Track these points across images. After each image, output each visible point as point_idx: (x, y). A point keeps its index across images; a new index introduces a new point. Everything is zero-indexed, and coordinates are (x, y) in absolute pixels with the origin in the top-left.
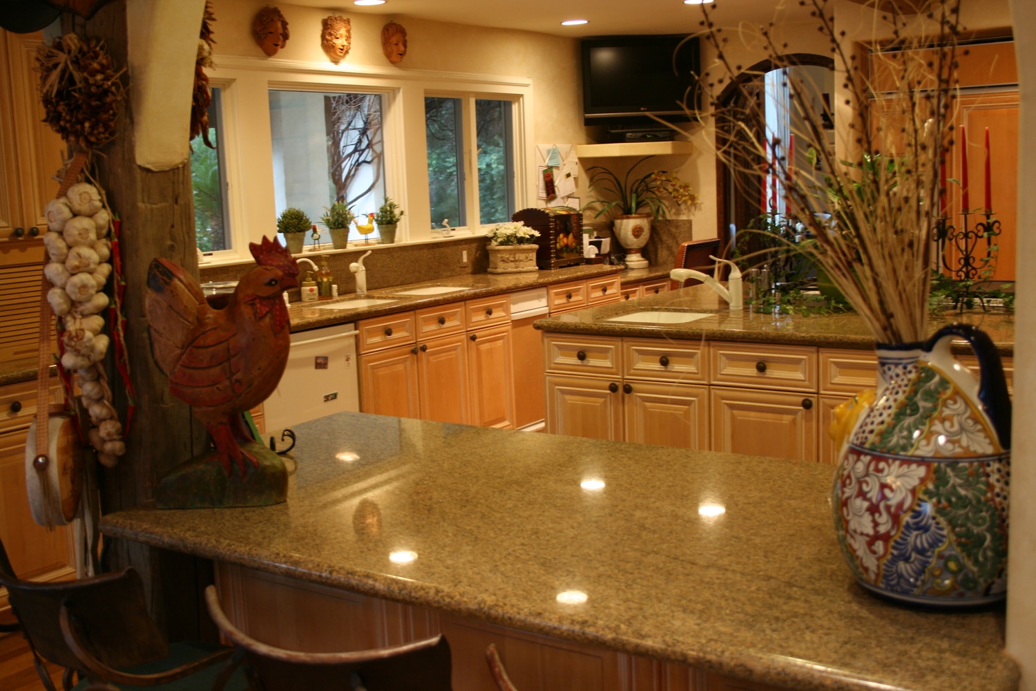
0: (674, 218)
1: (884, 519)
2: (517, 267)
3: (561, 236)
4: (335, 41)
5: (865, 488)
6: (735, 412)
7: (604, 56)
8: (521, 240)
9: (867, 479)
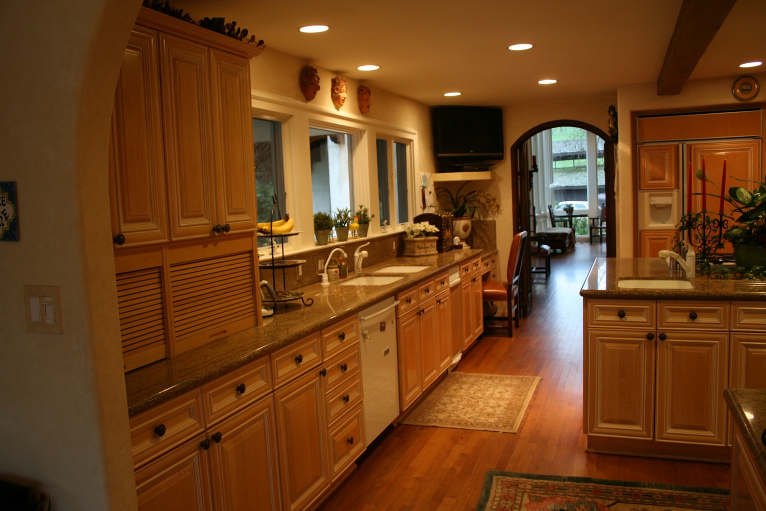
0: (485, 219)
2: (426, 252)
3: (446, 230)
4: (340, 94)
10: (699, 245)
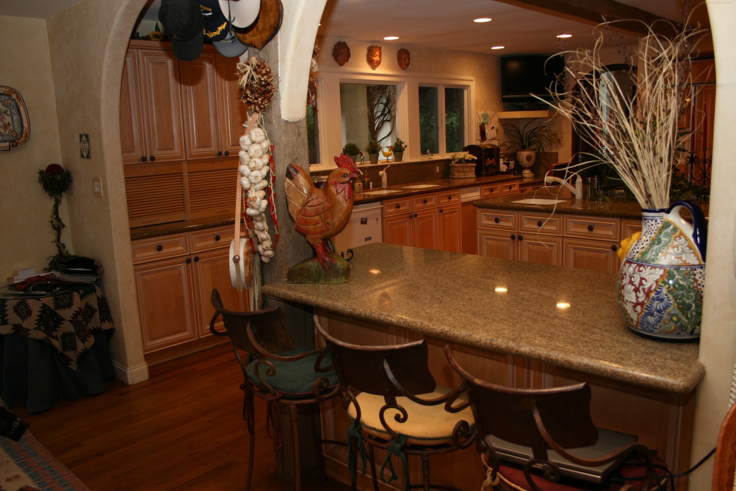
0: (548, 151)
1: (642, 295)
2: (465, 175)
3: (488, 159)
4: (374, 58)
5: (633, 280)
6: (576, 251)
7: (513, 65)
8: (467, 161)
9: (634, 275)
10: (700, 178)
